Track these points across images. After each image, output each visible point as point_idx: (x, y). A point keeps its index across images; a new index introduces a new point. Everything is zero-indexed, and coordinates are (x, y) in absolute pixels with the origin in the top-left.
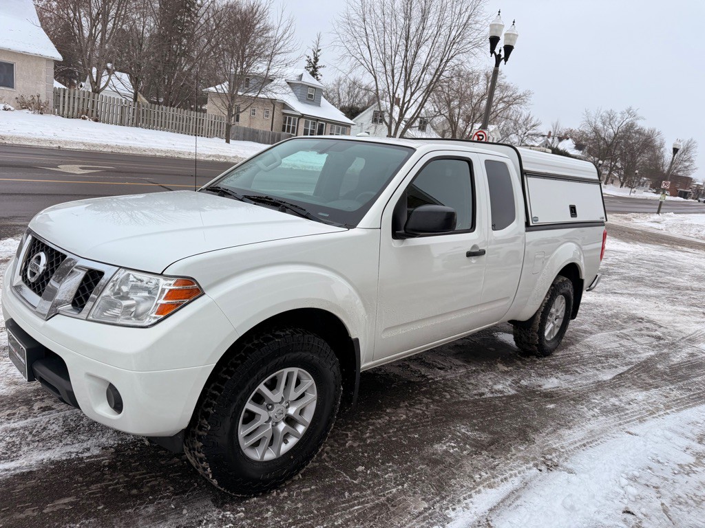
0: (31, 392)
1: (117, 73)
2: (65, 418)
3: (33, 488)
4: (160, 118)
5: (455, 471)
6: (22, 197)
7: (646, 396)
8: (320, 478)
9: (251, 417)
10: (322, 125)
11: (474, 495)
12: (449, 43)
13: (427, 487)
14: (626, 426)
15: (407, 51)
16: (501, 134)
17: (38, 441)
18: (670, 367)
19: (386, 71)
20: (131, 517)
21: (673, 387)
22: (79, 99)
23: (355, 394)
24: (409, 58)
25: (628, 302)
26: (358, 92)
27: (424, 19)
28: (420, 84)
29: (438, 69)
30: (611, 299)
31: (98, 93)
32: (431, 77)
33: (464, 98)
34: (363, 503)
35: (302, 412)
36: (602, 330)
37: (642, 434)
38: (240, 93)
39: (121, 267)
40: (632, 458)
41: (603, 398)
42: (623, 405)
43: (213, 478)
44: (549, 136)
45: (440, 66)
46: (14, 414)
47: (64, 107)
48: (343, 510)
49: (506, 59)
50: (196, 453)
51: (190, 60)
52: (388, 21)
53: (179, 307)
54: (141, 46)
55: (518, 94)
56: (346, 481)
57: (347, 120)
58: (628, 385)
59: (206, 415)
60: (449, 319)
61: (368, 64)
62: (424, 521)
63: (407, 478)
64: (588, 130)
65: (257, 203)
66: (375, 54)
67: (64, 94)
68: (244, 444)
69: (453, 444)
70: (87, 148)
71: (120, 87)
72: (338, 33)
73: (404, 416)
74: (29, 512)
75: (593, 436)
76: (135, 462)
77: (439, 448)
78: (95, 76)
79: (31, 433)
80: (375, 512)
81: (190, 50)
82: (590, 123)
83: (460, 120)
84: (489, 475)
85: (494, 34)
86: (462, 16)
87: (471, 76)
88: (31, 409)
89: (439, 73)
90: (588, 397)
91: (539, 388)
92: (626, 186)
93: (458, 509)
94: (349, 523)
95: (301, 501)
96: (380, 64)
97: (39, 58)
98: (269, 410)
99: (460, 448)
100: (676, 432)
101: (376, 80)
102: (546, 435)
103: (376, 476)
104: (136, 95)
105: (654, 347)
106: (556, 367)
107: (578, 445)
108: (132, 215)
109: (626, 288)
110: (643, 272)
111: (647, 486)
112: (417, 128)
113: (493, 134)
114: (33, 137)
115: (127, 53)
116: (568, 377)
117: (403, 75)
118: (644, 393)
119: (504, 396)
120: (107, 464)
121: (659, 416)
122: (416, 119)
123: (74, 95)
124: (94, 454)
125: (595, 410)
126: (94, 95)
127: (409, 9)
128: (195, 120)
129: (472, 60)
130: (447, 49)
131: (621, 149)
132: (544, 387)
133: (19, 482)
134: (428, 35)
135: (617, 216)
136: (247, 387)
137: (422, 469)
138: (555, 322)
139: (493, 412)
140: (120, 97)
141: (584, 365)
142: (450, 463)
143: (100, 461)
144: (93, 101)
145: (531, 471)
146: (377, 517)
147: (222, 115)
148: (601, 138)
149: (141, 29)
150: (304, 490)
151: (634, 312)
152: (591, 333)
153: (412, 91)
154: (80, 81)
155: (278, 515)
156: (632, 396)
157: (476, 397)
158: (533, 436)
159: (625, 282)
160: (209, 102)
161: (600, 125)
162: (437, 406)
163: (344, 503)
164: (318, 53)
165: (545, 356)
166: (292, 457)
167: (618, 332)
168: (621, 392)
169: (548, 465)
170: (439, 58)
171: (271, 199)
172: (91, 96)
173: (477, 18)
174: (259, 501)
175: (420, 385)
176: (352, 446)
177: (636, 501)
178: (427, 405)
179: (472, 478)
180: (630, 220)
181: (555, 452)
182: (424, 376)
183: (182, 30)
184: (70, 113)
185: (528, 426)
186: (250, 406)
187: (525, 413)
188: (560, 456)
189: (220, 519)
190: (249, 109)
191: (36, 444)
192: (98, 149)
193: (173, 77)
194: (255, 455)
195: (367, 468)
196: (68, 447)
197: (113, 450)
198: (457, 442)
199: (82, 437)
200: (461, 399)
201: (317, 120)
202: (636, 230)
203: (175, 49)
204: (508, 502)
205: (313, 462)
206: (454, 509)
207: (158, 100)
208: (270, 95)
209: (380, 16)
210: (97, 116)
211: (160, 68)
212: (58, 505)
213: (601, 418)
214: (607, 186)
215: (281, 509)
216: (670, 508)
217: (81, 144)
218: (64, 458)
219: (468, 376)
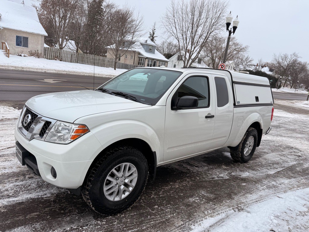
0: (26, 171)
1: (70, 41)
2: (38, 182)
3: (23, 208)
4: (87, 59)
5: (197, 210)
6: (29, 92)
7: (289, 181)
8: (139, 210)
9: (109, 182)
10: (155, 62)
11: (204, 220)
12: (211, 25)
13: (184, 215)
14: (277, 194)
15: (192, 29)
16: (235, 65)
17: (27, 190)
18: (302, 169)
19: (183, 38)
20: (60, 222)
21: (303, 178)
22: (54, 51)
23: (155, 175)
24: (193, 32)
25: (287, 140)
26: (172, 47)
27: (200, 15)
28: (198, 44)
29: (206, 37)
30: (279, 138)
31: (62, 49)
32: (203, 40)
33: (218, 49)
34: (155, 221)
35: (131, 181)
36: (273, 152)
37: (284, 197)
38: (120, 49)
39: (58, 120)
40: (278, 208)
41: (269, 181)
42: (277, 185)
43: (93, 207)
44: (257, 66)
45: (207, 35)
46: (18, 179)
47: (48, 55)
48: (147, 223)
49: (234, 32)
50: (86, 196)
51: (100, 34)
52: (184, 16)
53: (80, 136)
54: (80, 29)
55: (242, 47)
56: (149, 211)
57: (166, 60)
58: (281, 176)
59: (90, 181)
60: (198, 145)
61: (176, 35)
62: (181, 229)
63: (176, 212)
64: (275, 63)
65: (117, 95)
66: (178, 31)
67: (48, 50)
68: (106, 194)
69: (197, 199)
70: (56, 72)
71: (71, 46)
72: (163, 22)
73: (178, 186)
74: (21, 218)
75: (261, 198)
76: (64, 200)
77: (191, 200)
78: (61, 42)
79: (24, 187)
80: (160, 225)
81: (100, 31)
82: (276, 60)
83: (217, 59)
84: (212, 212)
85: (228, 22)
86: (217, 13)
87: (221, 39)
88: (25, 177)
89: (207, 38)
90: (262, 181)
91: (240, 176)
92: (294, 88)
93: (196, 225)
94: (148, 228)
95: (129, 219)
96: (181, 35)
97: (38, 35)
98: (117, 180)
99: (200, 200)
100: (300, 198)
101: (179, 42)
102: (240, 197)
103: (162, 210)
104: (77, 49)
105: (296, 160)
106: (249, 168)
107: (254, 201)
108: (73, 100)
109: (287, 134)
110: (296, 127)
111: (283, 220)
112: (197, 62)
113: (231, 65)
114: (34, 67)
115: (74, 32)
116: (254, 172)
117: (191, 39)
118: (289, 180)
119: (223, 179)
120: (52, 200)
121: (294, 190)
122: (196, 58)
123: (52, 50)
124: (48, 196)
125: (264, 186)
126: (60, 50)
127: (193, 11)
128: (101, 60)
129: (221, 33)
130: (210, 28)
131: (291, 71)
132: (242, 176)
133: (18, 206)
134: (202, 22)
135: (287, 102)
136: (107, 170)
137: (182, 208)
138: (249, 148)
139: (217, 186)
140: (71, 51)
141: (262, 167)
142: (195, 206)
143: (50, 199)
144: (60, 52)
145: (231, 211)
146: (161, 227)
147: (113, 58)
148: (282, 66)
149: (80, 22)
150: (131, 214)
151: (289, 144)
152: (268, 153)
153: (195, 46)
154: (55, 44)
155: (119, 224)
156: (283, 181)
157: (211, 179)
158: (234, 196)
159: (287, 131)
160: (108, 52)
161: (281, 61)
162: (193, 182)
163: (147, 220)
164: (155, 31)
165: (244, 163)
166: (127, 200)
167: (280, 153)
168: (278, 179)
169: (239, 209)
170: (207, 32)
171: (122, 93)
172: (59, 50)
173: (224, 14)
174: (112, 218)
175: (186, 173)
176: (154, 197)
177: (277, 226)
178: (188, 182)
179: (204, 213)
180: (294, 103)
181: (243, 204)
182: (188, 170)
183: (97, 22)
184: (50, 58)
185: (232, 192)
186: (108, 178)
187: (232, 187)
188: (245, 206)
189: (95, 224)
190: (124, 55)
191: (26, 191)
192: (61, 73)
193: (93, 42)
194: (111, 198)
195: (159, 207)
196: (38, 193)
197: (55, 195)
198: (200, 198)
199: (44, 189)
200: (204, 180)
201: (153, 60)
202: (296, 108)
203: (94, 30)
204: (219, 223)
205: (136, 203)
206: (194, 225)
207: (86, 51)
208: (133, 49)
209: (181, 14)
210: (61, 58)
211: (88, 38)
212: (32, 215)
213: (266, 190)
214: (284, 88)
215: (121, 221)
216: (292, 230)
217: (54, 71)
218: (36, 197)
219: (208, 170)
